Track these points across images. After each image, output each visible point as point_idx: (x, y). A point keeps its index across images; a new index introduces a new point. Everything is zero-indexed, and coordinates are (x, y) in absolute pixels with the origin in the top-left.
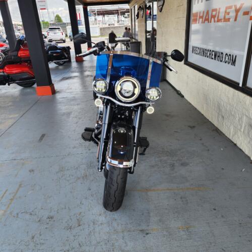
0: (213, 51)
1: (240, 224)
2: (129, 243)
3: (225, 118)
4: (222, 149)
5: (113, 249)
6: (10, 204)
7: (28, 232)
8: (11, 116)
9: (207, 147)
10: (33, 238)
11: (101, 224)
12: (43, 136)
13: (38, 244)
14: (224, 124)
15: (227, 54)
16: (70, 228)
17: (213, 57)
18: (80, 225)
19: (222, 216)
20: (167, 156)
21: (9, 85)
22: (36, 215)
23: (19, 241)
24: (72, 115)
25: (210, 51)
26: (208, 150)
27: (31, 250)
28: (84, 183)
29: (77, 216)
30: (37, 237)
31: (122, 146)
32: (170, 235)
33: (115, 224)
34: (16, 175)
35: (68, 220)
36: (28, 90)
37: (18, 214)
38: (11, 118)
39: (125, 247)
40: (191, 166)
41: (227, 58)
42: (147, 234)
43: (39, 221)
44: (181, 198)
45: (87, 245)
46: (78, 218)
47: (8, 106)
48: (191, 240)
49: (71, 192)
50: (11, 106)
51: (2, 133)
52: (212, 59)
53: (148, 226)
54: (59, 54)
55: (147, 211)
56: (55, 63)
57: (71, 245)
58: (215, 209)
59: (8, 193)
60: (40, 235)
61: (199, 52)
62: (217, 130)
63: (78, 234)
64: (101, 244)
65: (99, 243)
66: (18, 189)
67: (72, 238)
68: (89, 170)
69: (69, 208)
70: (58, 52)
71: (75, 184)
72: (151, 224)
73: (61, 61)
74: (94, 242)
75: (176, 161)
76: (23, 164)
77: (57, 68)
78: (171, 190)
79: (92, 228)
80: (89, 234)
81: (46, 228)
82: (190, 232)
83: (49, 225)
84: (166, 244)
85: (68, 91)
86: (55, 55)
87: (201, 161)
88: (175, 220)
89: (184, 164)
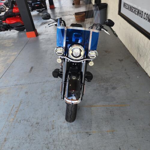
0: (137, 9)
1: (143, 129)
2: (80, 141)
3: (141, 56)
4: (138, 77)
5: (71, 144)
6: (16, 114)
7: (26, 132)
8: (13, 54)
9: (129, 76)
10: (29, 136)
11: (65, 128)
12: (32, 68)
13: (31, 140)
14: (141, 59)
15: (145, 13)
16: (48, 130)
17: (137, 13)
18: (53, 129)
19: (133, 124)
20: (104, 82)
21: (10, 30)
22: (30, 121)
23: (22, 138)
24: (48, 53)
25: (135, 8)
26: (130, 78)
27: (28, 143)
28: (56, 101)
29: (52, 123)
30: (31, 135)
31: (73, 91)
32: (103, 135)
33: (72, 128)
34: (18, 96)
35: (47, 125)
36: (22, 33)
37: (20, 121)
38: (13, 55)
39: (77, 142)
40: (118, 89)
41: (145, 16)
42: (90, 135)
43: (32, 125)
44: (110, 112)
45: (57, 141)
46: (52, 124)
47: (11, 46)
48: (114, 139)
49: (48, 107)
50: (12, 46)
51: (9, 66)
52: (136, 14)
53: (91, 130)
54: (38, 5)
55: (90, 120)
56: (37, 11)
57: (49, 140)
58: (129, 120)
59: (14, 107)
60: (33, 134)
61: (128, 7)
62: (136, 63)
63: (52, 134)
64: (65, 140)
65: (63, 140)
66: (20, 105)
67: (49, 136)
68: (58, 92)
69: (47, 117)
70: (38, 4)
71: (50, 101)
72: (92, 128)
73: (41, 10)
74: (61, 139)
75: (109, 86)
76: (22, 88)
77: (38, 15)
78: (105, 106)
79: (60, 130)
80: (58, 134)
81: (36, 130)
82: (114, 134)
83: (37, 128)
84: (100, 141)
85: (46, 33)
86: (36, 6)
87: (124, 85)
88: (106, 126)
89: (114, 88)
